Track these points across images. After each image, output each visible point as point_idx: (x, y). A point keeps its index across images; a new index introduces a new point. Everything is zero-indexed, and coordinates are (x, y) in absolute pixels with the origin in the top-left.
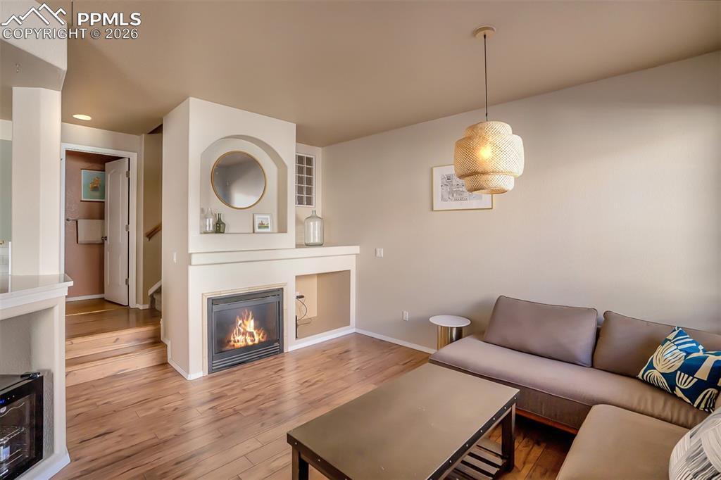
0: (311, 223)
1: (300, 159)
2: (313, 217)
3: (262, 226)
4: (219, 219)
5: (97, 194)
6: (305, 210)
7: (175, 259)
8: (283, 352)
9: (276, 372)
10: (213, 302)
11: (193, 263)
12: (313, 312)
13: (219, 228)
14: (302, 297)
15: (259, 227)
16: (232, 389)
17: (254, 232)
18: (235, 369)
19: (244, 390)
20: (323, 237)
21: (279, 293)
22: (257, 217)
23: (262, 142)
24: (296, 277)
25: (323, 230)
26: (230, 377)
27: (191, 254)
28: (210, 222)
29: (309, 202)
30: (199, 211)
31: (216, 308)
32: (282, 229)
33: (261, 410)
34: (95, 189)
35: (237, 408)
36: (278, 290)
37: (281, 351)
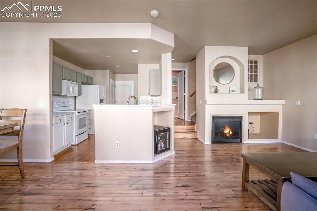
0: (257, 90)
1: (251, 62)
2: (258, 87)
3: (233, 91)
4: (216, 88)
5: (175, 84)
6: (254, 85)
7: (201, 103)
8: (242, 143)
9: (238, 148)
10: (214, 118)
11: (207, 103)
12: (257, 131)
13: (216, 91)
14: (252, 123)
15: (232, 91)
16: (220, 149)
17: (230, 93)
18: (221, 144)
19: (225, 150)
20: (263, 96)
21: (240, 118)
22: (231, 87)
23: (234, 58)
24: (249, 112)
25: (263, 93)
26: (219, 146)
27: (206, 100)
28: (213, 90)
29: (256, 81)
30: (209, 86)
31: (215, 121)
32: (242, 92)
33: (231, 157)
34: (174, 82)
35: (222, 154)
36: (240, 117)
37: (241, 142)
